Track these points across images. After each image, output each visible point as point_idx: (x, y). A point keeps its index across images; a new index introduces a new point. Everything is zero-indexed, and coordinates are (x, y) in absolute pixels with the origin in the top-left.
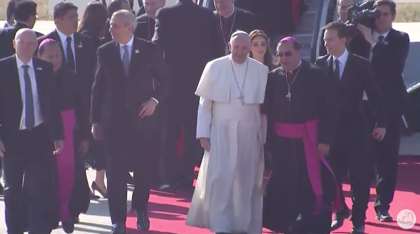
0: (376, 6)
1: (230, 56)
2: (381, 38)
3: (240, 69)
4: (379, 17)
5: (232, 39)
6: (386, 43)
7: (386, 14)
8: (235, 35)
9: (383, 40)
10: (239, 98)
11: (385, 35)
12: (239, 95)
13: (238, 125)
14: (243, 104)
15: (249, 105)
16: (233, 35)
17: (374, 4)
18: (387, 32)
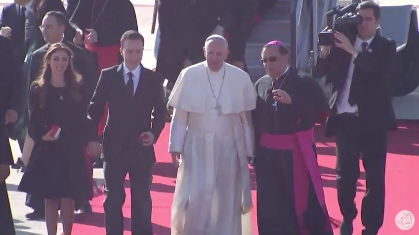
0: (358, 9)
1: (205, 63)
2: (364, 45)
3: (216, 77)
4: (361, 23)
5: (207, 43)
6: (370, 50)
7: (369, 19)
8: (210, 39)
9: (367, 47)
10: (215, 108)
11: (369, 42)
12: (215, 106)
13: (215, 137)
14: (220, 114)
15: (227, 115)
16: (208, 39)
17: (357, 7)
18: (371, 38)
